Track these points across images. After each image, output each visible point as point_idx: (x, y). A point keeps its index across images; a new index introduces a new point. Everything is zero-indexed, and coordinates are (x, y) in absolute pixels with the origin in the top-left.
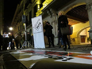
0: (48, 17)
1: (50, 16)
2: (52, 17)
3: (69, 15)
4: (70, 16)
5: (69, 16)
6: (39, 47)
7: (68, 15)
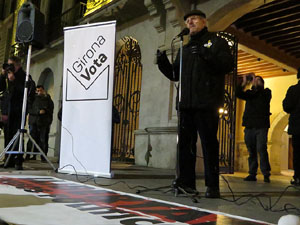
0: (147, 21)
1: (157, 21)
2: (163, 26)
3: (246, 31)
4: (254, 35)
5: (249, 34)
6: (81, 171)
7: (241, 30)
